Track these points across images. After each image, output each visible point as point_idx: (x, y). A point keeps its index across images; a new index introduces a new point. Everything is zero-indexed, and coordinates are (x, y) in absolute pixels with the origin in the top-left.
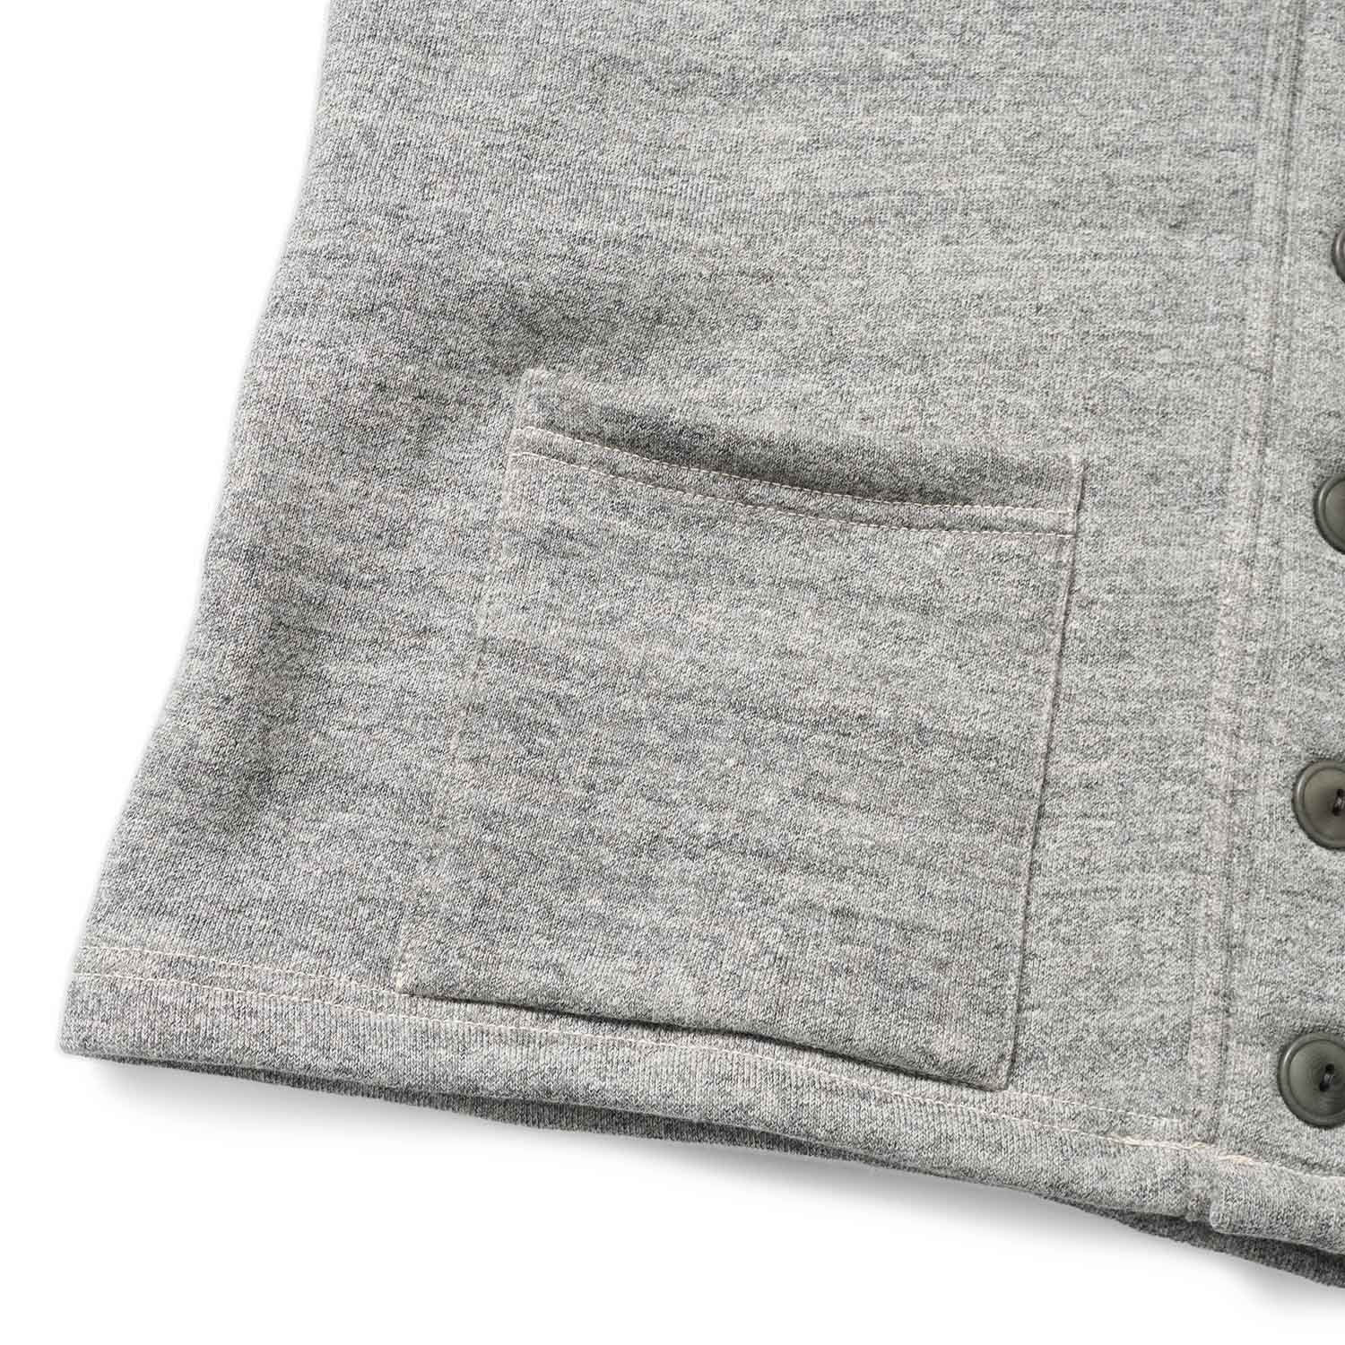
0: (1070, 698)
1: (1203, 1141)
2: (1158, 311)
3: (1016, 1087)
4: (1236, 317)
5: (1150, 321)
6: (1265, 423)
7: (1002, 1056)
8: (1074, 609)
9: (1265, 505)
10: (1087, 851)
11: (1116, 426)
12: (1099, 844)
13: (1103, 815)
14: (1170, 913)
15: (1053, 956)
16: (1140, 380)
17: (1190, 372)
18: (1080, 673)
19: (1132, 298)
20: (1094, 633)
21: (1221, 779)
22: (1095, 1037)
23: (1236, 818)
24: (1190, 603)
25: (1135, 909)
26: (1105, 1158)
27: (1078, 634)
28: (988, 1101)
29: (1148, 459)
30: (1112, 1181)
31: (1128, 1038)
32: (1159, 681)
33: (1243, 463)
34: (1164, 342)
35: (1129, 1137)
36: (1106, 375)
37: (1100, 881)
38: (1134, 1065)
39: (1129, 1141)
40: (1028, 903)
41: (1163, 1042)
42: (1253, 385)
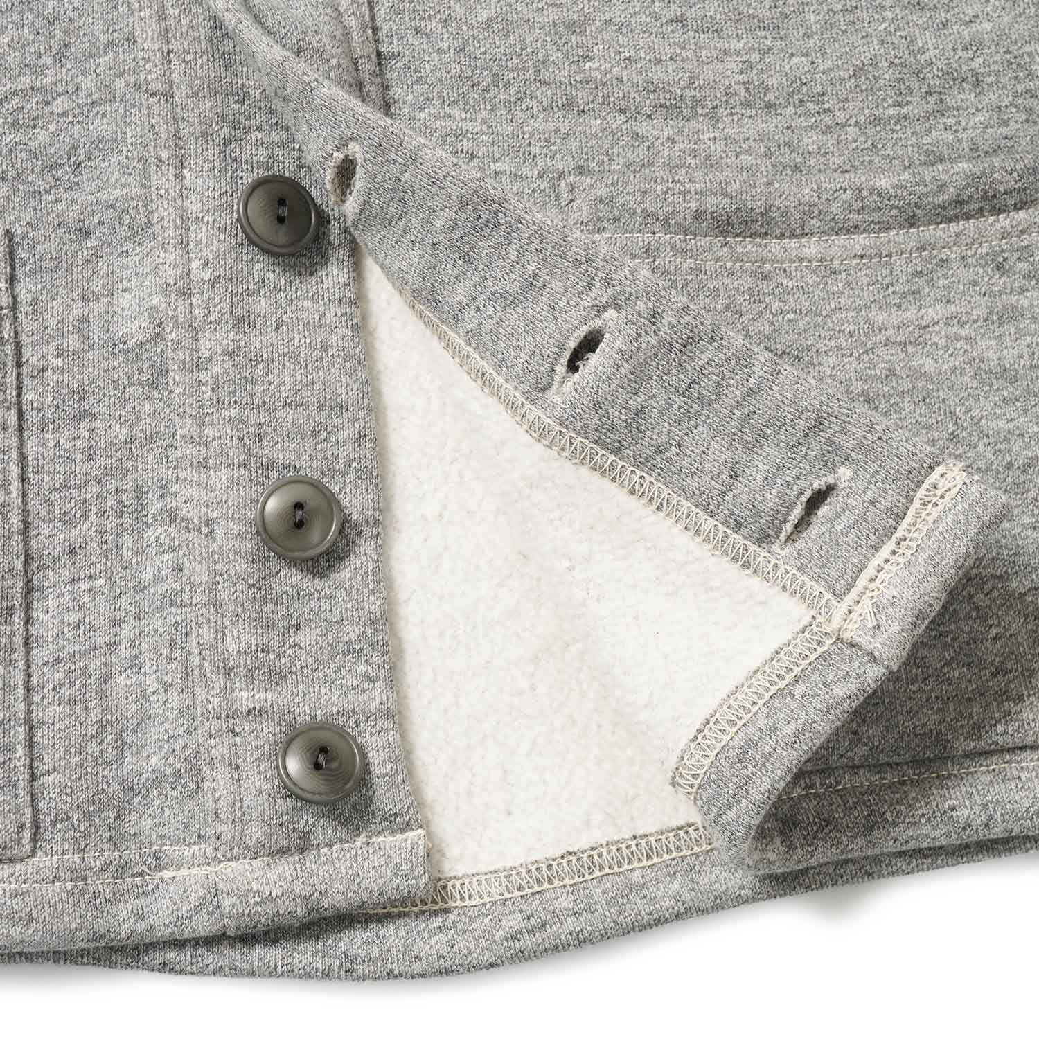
0: (40, 470)
1: (229, 860)
2: (46, 60)
3: (45, 852)
4: (128, 40)
5: (40, 72)
6: (176, 145)
7: (22, 826)
8: (27, 381)
9: (192, 228)
10: (80, 614)
11: (32, 189)
12: (92, 605)
13: (91, 576)
14: (165, 651)
15: (61, 719)
16: (44, 137)
17: (95, 111)
18: (44, 443)
19: (17, 54)
20: (50, 399)
21: (194, 513)
22: (116, 787)
23: (215, 546)
24: (140, 346)
25: (136, 657)
26: (142, 898)
27: (35, 405)
28: (17, 874)
29: (72, 216)
30: (150, 919)
31: (148, 780)
32: (125, 431)
33: (162, 192)
34: (60, 89)
35: (165, 871)
36: (8, 140)
37: (98, 639)
38: (157, 803)
39: (166, 874)
40: (29, 676)
41: (178, 775)
42: (156, 109)
